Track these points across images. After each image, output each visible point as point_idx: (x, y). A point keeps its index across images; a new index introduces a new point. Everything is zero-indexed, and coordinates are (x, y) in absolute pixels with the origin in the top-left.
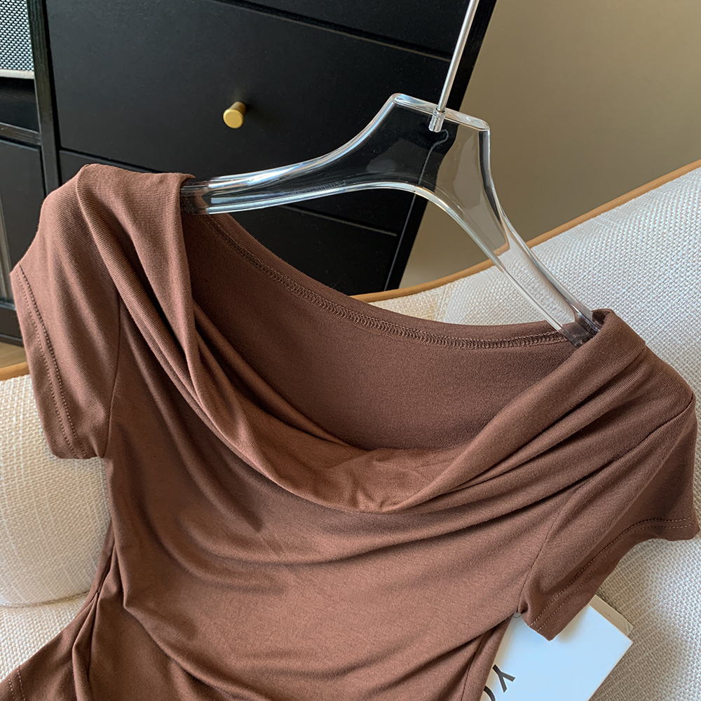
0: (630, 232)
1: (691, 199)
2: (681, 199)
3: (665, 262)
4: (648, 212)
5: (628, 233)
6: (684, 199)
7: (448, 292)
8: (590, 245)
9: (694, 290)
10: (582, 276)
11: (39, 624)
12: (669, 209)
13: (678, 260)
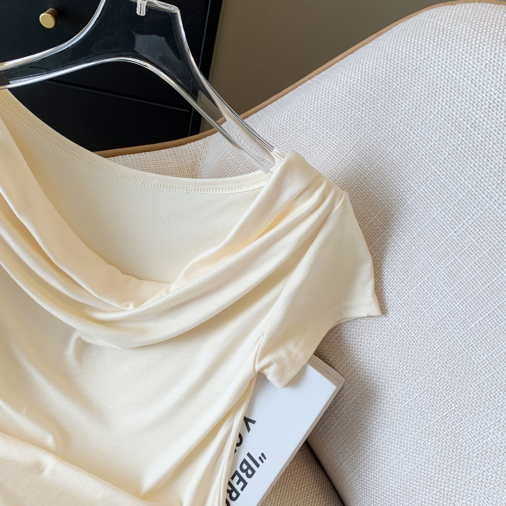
0: (331, 86)
3: (355, 106)
4: (343, 70)
5: (330, 87)
6: (368, 58)
7: (207, 143)
9: (375, 125)
10: (299, 123)
12: (357, 66)
13: (364, 103)
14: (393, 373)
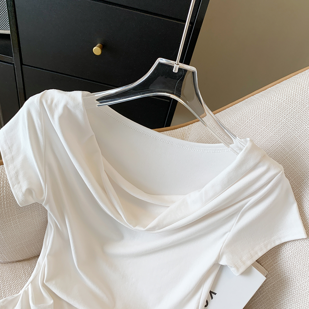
0: (267, 102)
1: (293, 88)
2: (289, 88)
3: (282, 115)
4: (275, 94)
5: (266, 103)
6: (290, 88)
7: (190, 128)
8: (250, 108)
9: (294, 127)
10: (247, 122)
11: (14, 270)
12: (284, 92)
13: (287, 114)
14: (299, 272)
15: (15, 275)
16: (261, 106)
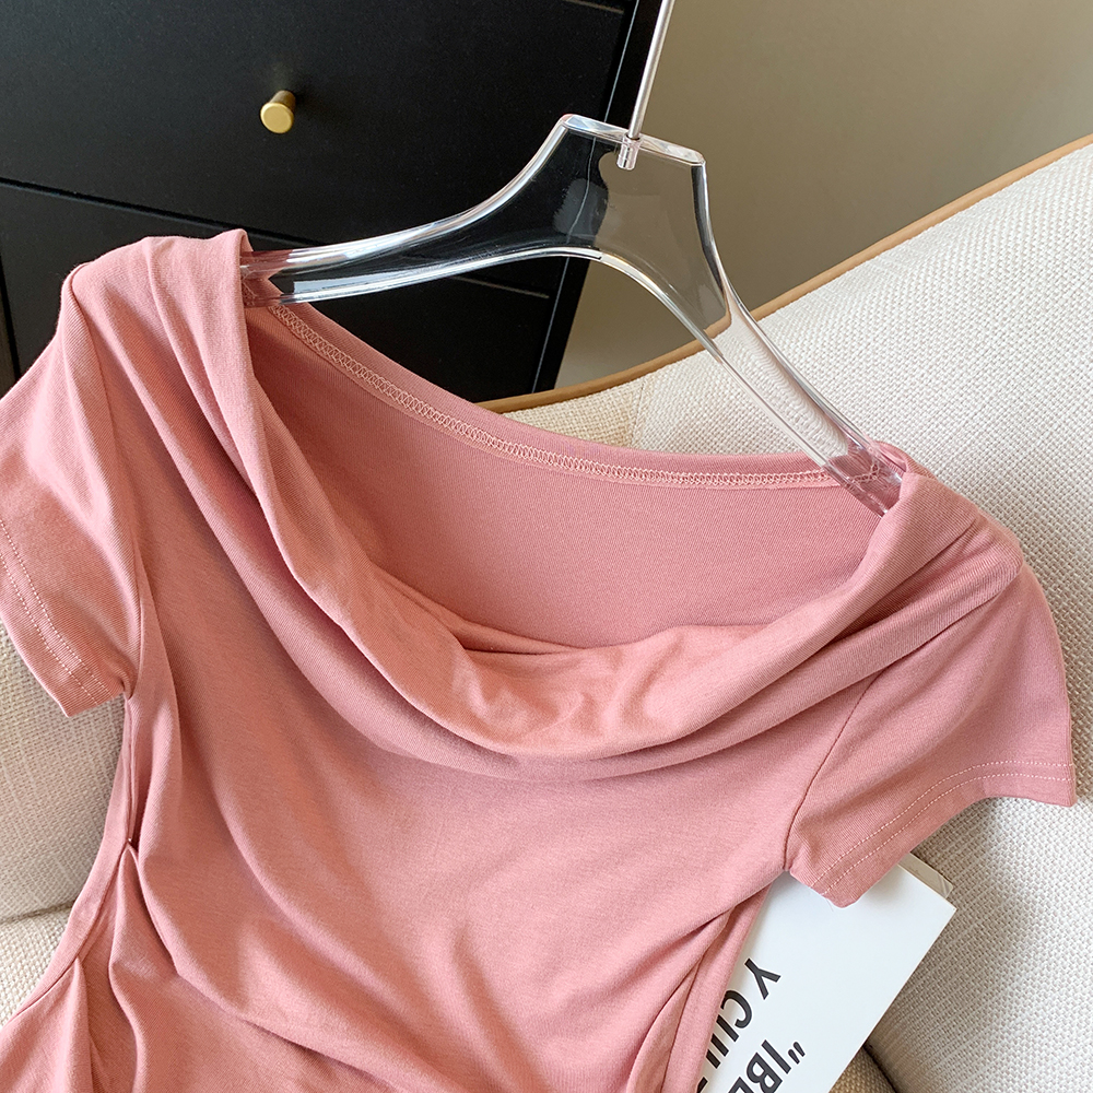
0: (928, 279)
1: (1021, 224)
2: (1005, 225)
3: (984, 324)
4: (955, 247)
5: (925, 281)
6: (1010, 224)
7: (648, 388)
8: (867, 302)
9: (1030, 365)
10: (857, 353)
12: (987, 241)
13: (1005, 319)
14: (1070, 878)
15: (23, 966)
16: (905, 292)
